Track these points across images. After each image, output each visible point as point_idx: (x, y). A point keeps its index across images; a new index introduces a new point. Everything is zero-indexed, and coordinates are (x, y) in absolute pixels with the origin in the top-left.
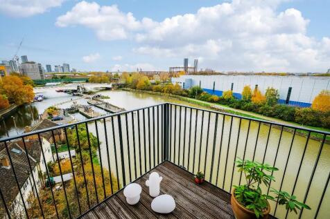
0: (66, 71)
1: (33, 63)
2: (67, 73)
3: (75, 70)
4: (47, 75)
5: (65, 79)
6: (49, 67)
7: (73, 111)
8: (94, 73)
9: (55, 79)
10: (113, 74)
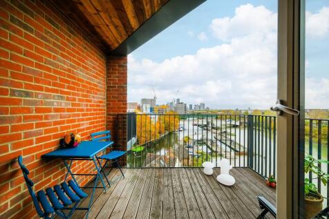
0: (202, 109)
1: (182, 103)
2: (202, 111)
3: (208, 108)
4: (189, 112)
5: (199, 116)
6: (191, 106)
7: (201, 142)
8: (223, 111)
9: (193, 115)
10: (243, 112)
